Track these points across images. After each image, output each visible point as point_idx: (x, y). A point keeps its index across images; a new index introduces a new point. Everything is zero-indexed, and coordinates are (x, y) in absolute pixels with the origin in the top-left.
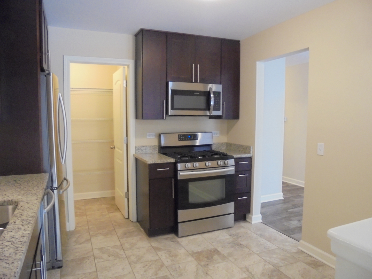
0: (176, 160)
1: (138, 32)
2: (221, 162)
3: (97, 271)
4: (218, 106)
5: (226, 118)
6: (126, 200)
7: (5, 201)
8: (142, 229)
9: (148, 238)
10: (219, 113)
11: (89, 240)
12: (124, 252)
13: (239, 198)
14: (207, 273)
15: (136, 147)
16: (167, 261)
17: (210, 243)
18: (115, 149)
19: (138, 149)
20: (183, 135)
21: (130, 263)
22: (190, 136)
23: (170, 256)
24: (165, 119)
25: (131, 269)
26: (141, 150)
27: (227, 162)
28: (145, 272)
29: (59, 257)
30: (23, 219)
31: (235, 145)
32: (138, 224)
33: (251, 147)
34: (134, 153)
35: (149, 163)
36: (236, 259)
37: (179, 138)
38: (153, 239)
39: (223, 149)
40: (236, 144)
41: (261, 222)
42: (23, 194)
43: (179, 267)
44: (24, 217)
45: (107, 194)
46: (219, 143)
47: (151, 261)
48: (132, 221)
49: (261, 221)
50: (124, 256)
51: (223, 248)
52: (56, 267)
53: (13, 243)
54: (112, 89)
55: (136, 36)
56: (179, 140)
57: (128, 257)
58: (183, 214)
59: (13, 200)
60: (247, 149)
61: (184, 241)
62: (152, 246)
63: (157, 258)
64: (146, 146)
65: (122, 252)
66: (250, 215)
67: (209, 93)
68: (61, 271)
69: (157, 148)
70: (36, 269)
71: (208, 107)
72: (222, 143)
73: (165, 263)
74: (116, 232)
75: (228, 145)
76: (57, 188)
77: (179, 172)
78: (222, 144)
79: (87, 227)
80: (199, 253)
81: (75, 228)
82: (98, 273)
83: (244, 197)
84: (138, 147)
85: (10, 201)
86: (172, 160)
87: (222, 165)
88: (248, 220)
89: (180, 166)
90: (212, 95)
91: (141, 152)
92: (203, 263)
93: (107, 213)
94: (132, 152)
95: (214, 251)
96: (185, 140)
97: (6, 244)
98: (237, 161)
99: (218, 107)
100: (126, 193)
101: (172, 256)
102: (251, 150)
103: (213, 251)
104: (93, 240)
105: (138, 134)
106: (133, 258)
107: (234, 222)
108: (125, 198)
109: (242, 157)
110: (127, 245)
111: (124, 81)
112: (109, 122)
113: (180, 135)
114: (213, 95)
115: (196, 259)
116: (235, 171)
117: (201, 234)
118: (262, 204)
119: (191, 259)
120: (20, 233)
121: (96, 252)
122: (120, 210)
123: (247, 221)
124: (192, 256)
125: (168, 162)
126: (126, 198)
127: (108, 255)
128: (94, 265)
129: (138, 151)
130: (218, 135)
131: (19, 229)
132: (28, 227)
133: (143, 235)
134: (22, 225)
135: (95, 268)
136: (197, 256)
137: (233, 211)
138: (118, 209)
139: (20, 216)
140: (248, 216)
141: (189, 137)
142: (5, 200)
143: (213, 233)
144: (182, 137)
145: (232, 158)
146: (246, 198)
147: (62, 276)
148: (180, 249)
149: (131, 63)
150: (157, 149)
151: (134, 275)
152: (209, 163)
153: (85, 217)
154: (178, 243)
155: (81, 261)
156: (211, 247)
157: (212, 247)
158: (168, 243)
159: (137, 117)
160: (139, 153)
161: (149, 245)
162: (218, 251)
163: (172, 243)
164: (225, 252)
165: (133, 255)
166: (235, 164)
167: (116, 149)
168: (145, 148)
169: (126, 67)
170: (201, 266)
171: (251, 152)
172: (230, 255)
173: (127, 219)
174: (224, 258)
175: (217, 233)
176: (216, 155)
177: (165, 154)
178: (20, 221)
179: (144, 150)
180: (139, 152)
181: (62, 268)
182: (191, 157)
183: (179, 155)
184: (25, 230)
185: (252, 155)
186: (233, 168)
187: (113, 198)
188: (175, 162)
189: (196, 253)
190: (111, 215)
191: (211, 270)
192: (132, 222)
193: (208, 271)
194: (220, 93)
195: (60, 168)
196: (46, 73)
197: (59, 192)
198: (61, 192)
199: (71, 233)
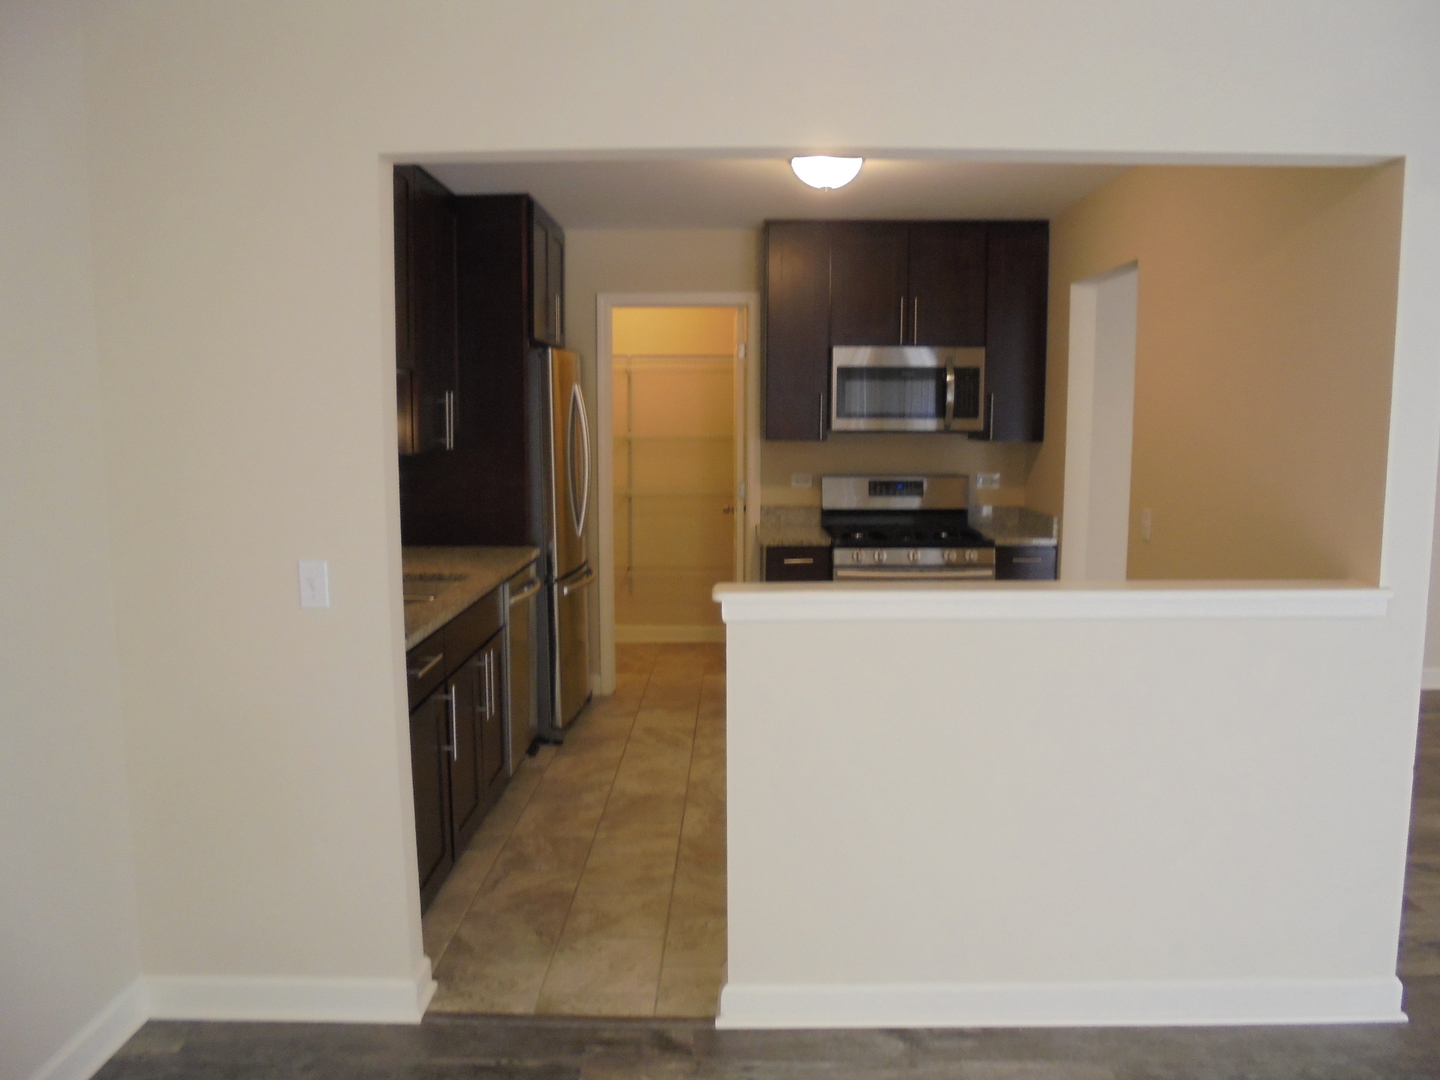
0: (832, 541)
2: (953, 554)
4: (971, 407)
7: (452, 574)
15: (761, 509)
19: (768, 514)
20: (882, 483)
24: (824, 440)
26: (772, 516)
27: (972, 554)
29: (559, 721)
34: (758, 522)
35: (766, 543)
37: (870, 490)
39: (1010, 524)
42: (480, 569)
52: (551, 741)
56: (870, 494)
59: (463, 575)
60: (1047, 524)
64: (789, 507)
67: (943, 373)
69: (816, 513)
70: (478, 664)
71: (940, 409)
72: (1008, 508)
76: (557, 581)
77: (835, 570)
78: (1008, 511)
79: (641, 693)
81: (614, 692)
84: (768, 508)
85: (457, 575)
86: (824, 541)
87: (955, 561)
89: (840, 555)
90: (949, 378)
91: (774, 521)
94: (754, 519)
96: (887, 495)
98: (1005, 554)
99: (972, 409)
102: (1055, 527)
105: (767, 478)
109: (1021, 544)
111: (740, 344)
113: (875, 481)
114: (953, 377)
125: (811, 545)
129: (766, 518)
130: (996, 486)
144: (880, 487)
145: (989, 544)
149: (752, 299)
159: (762, 436)
166: (996, 563)
168: (782, 510)
169: (745, 310)
171: (1055, 533)
177: (828, 529)
179: (782, 517)
181: (561, 746)
185: (1058, 542)
186: (990, 573)
188: (830, 546)
194: (976, 371)
195: (570, 542)
196: (540, 350)
197: (561, 591)
198: (566, 591)
199: (603, 699)
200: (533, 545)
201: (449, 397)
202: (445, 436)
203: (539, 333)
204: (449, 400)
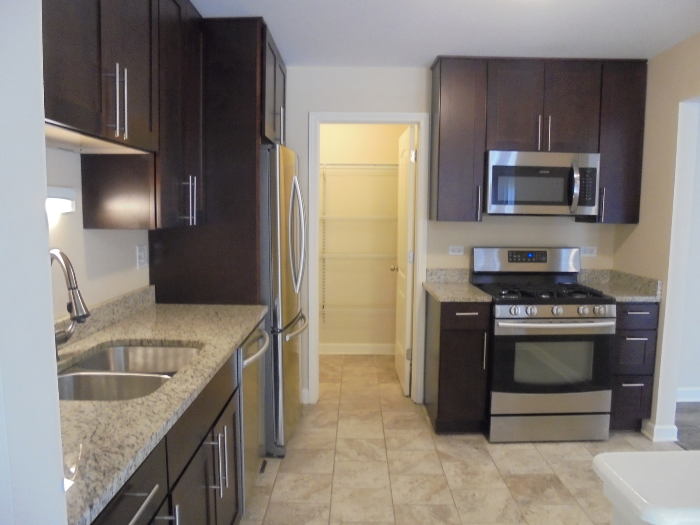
0: (493, 299)
1: (435, 61)
2: (585, 309)
3: (333, 475)
4: (590, 197)
5: (607, 221)
6: (408, 363)
7: (189, 341)
8: (428, 418)
9: (434, 434)
10: (593, 211)
11: (335, 424)
12: (386, 453)
13: (624, 385)
14: (523, 517)
15: (427, 270)
16: (455, 481)
17: (548, 464)
18: (398, 271)
19: (431, 274)
20: (517, 253)
21: (389, 472)
22: (532, 255)
23: (463, 474)
24: (481, 220)
25: (389, 482)
26: (435, 276)
27: (599, 309)
28: (411, 491)
29: (281, 440)
30: (197, 370)
31: (627, 275)
32: (424, 408)
33: (659, 282)
34: (424, 280)
35: (442, 300)
36: (591, 505)
37: (509, 258)
38: (442, 438)
39: (603, 282)
40: (629, 275)
41: (675, 442)
42: (216, 334)
43: (474, 495)
44: (200, 367)
45: (382, 349)
46: (593, 271)
47: (426, 476)
48: (415, 401)
49: (676, 439)
50: (384, 458)
51: (571, 476)
52: (275, 455)
53: (169, 398)
54: (397, 165)
55: (433, 68)
56: (509, 261)
57: (389, 462)
58: (500, 401)
59: (200, 342)
60: (650, 285)
61: (498, 451)
62: (437, 451)
63: (440, 472)
64: (447, 270)
65: (382, 452)
66: (650, 423)
67: (571, 172)
68: (281, 463)
69: (467, 274)
70: (212, 443)
71: (568, 199)
72: (602, 271)
73: (451, 483)
74: (382, 415)
75: (615, 276)
76: (281, 331)
77: (496, 321)
78: (603, 273)
79: (337, 402)
80: (521, 478)
81: (318, 401)
82: (335, 477)
83: (637, 383)
84: (432, 270)
85: (195, 342)
86: (486, 298)
87: (588, 314)
88: (644, 431)
89: (500, 310)
90: (577, 176)
91: (436, 280)
92: (521, 498)
93: (376, 381)
94: (421, 278)
95: (551, 480)
96: (522, 261)
97: (162, 398)
98: (623, 308)
99: (590, 199)
100: (408, 350)
101: (467, 474)
102: (659, 288)
103: (548, 478)
104: (342, 424)
105: (433, 247)
106: (398, 465)
107: (610, 432)
108: (406, 360)
109: (635, 301)
110: (394, 442)
111: (412, 151)
112: (392, 222)
113: (512, 252)
114: (579, 175)
115: (509, 488)
116: (617, 329)
117: (535, 444)
118: (678, 404)
119: (501, 485)
120: (184, 387)
121: (341, 445)
122: (399, 381)
123: (643, 435)
124: (505, 481)
125: (477, 301)
126: (408, 359)
127: (358, 453)
128: (332, 463)
129: (430, 277)
130: (594, 255)
131: (186, 381)
132: (198, 380)
133: (427, 429)
134: (192, 377)
135: (332, 468)
136: (514, 482)
137: (608, 409)
138: (396, 378)
139: (197, 364)
140: (646, 424)
141: (530, 255)
142: (191, 340)
143: (561, 445)
144: (516, 255)
145: (610, 301)
146: (642, 387)
147: (281, 470)
148: (486, 464)
149: (423, 118)
150: (468, 277)
151: (391, 493)
152: (559, 310)
153: (338, 385)
154: (486, 452)
155: (314, 453)
156: (548, 471)
157: (550, 472)
158: (469, 449)
159: (430, 218)
160: (433, 281)
161: (432, 447)
162: (559, 482)
163: (475, 450)
164: (572, 486)
165: (399, 460)
166: (617, 315)
167: (400, 272)
168: (443, 272)
169: (416, 126)
170: (516, 501)
171: (659, 292)
172: (582, 493)
173: (407, 396)
174: (567, 496)
175: (569, 447)
176: (578, 295)
177: (480, 286)
178: (192, 370)
179: (442, 277)
180: (432, 279)
181: (284, 459)
182: (524, 294)
183: (504, 289)
184: (191, 384)
185: (661, 299)
186: (613, 323)
187: (392, 359)
188: (491, 303)
189: (515, 476)
190: (383, 386)
191: (533, 513)
192: (415, 403)
193: (527, 514)
194: (594, 170)
195: (290, 299)
196: (269, 146)
197: (284, 338)
198: (288, 338)
199: (311, 408)
200: (262, 303)
201: (193, 181)
202: (189, 215)
203: (268, 133)
204: (192, 183)
